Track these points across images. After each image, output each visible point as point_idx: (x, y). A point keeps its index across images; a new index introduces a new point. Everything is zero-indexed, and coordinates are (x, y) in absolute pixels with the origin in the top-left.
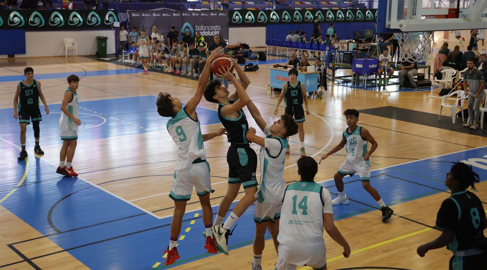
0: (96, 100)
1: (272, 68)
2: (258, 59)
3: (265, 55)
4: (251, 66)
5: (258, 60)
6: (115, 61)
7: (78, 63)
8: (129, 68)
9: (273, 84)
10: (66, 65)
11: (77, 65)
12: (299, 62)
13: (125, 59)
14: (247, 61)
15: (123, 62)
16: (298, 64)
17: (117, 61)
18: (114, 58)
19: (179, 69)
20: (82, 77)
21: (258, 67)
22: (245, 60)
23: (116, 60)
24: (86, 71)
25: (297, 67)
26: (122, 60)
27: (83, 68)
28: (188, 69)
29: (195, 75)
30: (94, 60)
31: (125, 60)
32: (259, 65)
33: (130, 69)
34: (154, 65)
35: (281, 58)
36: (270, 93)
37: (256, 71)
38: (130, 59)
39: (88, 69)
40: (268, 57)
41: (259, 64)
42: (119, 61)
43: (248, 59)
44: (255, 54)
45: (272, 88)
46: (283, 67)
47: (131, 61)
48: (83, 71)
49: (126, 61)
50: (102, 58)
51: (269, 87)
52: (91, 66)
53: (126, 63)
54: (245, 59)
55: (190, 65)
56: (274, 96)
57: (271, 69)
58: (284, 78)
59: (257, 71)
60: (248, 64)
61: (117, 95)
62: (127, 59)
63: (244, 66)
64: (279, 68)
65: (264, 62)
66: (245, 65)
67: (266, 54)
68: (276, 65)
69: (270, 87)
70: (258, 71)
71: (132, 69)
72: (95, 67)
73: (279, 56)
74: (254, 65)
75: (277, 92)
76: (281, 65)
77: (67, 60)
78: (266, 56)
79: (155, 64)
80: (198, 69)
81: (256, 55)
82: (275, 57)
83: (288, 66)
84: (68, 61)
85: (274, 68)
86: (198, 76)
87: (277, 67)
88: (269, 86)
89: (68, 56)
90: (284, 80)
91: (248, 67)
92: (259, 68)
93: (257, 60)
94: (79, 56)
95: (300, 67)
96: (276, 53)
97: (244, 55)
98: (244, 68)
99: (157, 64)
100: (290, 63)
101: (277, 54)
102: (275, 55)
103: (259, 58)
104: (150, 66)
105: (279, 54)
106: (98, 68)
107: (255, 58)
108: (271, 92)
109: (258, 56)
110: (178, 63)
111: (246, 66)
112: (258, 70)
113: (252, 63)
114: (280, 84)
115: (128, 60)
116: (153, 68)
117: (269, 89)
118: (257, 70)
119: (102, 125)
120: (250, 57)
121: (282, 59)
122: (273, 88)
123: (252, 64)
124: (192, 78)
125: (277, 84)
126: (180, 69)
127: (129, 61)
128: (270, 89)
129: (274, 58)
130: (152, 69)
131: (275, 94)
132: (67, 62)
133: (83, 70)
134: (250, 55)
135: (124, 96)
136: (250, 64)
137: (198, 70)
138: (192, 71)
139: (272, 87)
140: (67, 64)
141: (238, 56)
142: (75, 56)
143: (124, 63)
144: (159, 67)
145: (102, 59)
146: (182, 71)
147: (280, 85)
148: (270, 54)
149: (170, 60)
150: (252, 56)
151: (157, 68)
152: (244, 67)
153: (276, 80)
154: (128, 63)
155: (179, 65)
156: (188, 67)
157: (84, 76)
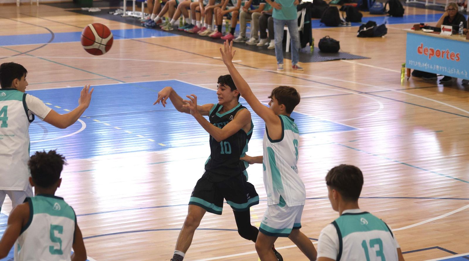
0: (69, 87)
1: (410, 30)
2: (386, 13)
3: (401, 6)
4: (372, 27)
5: (388, 14)
6: (108, 13)
7: (39, 18)
8: (134, 27)
9: (411, 62)
10: (17, 21)
11: (36, 20)
12: (464, 19)
13: (127, 10)
14: (366, 18)
15: (124, 15)
16: (462, 23)
17: (113, 14)
18: (108, 8)
19: (230, 30)
20: (44, 44)
21: (386, 29)
22: (361, 16)
23: (111, 13)
24: (54, 32)
25: (460, 29)
26: (121, 11)
27: (48, 28)
28: (247, 30)
29: (261, 42)
30: (68, 12)
31: (126, 13)
32: (387, 26)
33: (137, 30)
34: (181, 23)
35: (434, 12)
36: (406, 81)
37: (381, 36)
38: (136, 10)
39: (57, 29)
40: (409, 9)
41: (390, 23)
42: (116, 14)
43: (369, 13)
44: (382, 3)
45: (409, 70)
46: (432, 28)
47: (138, 14)
48: (49, 32)
49: (129, 13)
50: (84, 7)
51: (403, 69)
52: (63, 23)
53: (129, 18)
54: (363, 13)
55: (252, 22)
56: (412, 85)
57: (409, 33)
58: (432, 51)
59: (383, 37)
60: (365, 23)
61: (109, 78)
62: (131, 10)
63: (358, 27)
64: (425, 30)
65: (398, 19)
66: (361, 25)
67: (405, 3)
68: (418, 25)
69: (406, 69)
70: (386, 37)
71: (140, 30)
72: (69, 25)
73: (431, 8)
74: (378, 25)
75: (421, 79)
76: (428, 25)
77: (18, 12)
78: (404, 7)
79: (183, 21)
80: (267, 31)
81: (384, 4)
82: (422, 10)
83: (442, 26)
84: (21, 14)
85: (413, 31)
86: (266, 44)
87: (421, 28)
88: (404, 66)
89: (21, 4)
90: (432, 55)
91: (365, 29)
92: (388, 31)
93: (385, 16)
94: (41, 3)
95: (465, 29)
96: (425, 2)
97: (361, 5)
98: (359, 31)
99: (187, 22)
100: (446, 21)
101: (427, 4)
102: (423, 7)
103: (389, 12)
104: (170, 24)
105: (430, 4)
106: (76, 26)
107: (382, 12)
108: (408, 79)
109: (388, 8)
110: (229, 18)
111: (362, 27)
112: (386, 35)
113: (374, 20)
114: (425, 63)
115: (133, 12)
116: (180, 28)
117: (404, 72)
118: (383, 35)
119: (78, 134)
120: (372, 8)
121: (436, 15)
122: (412, 71)
123: (374, 24)
124: (254, 48)
125: (419, 64)
126: (233, 31)
127: (135, 14)
128: (406, 73)
129: (420, 11)
130: (176, 30)
131: (416, 82)
132: (19, 15)
133: (47, 30)
134: (371, 5)
135: (122, 82)
136: (371, 24)
137: (266, 33)
138: (255, 35)
139: (409, 68)
140: (19, 19)
141: (347, 6)
142: (35, 4)
143: (125, 17)
144: (191, 26)
145: (83, 9)
146: (235, 34)
147: (426, 65)
148: (412, 3)
149: (215, 12)
150: (375, 7)
151: (186, 28)
152: (358, 29)
153: (418, 53)
154: (133, 17)
155: (230, 22)
156: (248, 27)
157: (50, 42)
